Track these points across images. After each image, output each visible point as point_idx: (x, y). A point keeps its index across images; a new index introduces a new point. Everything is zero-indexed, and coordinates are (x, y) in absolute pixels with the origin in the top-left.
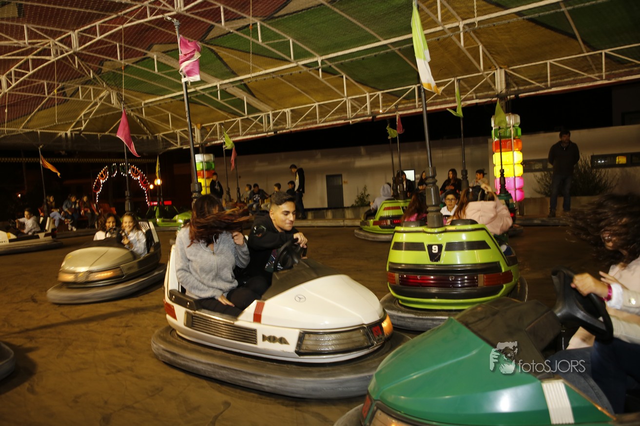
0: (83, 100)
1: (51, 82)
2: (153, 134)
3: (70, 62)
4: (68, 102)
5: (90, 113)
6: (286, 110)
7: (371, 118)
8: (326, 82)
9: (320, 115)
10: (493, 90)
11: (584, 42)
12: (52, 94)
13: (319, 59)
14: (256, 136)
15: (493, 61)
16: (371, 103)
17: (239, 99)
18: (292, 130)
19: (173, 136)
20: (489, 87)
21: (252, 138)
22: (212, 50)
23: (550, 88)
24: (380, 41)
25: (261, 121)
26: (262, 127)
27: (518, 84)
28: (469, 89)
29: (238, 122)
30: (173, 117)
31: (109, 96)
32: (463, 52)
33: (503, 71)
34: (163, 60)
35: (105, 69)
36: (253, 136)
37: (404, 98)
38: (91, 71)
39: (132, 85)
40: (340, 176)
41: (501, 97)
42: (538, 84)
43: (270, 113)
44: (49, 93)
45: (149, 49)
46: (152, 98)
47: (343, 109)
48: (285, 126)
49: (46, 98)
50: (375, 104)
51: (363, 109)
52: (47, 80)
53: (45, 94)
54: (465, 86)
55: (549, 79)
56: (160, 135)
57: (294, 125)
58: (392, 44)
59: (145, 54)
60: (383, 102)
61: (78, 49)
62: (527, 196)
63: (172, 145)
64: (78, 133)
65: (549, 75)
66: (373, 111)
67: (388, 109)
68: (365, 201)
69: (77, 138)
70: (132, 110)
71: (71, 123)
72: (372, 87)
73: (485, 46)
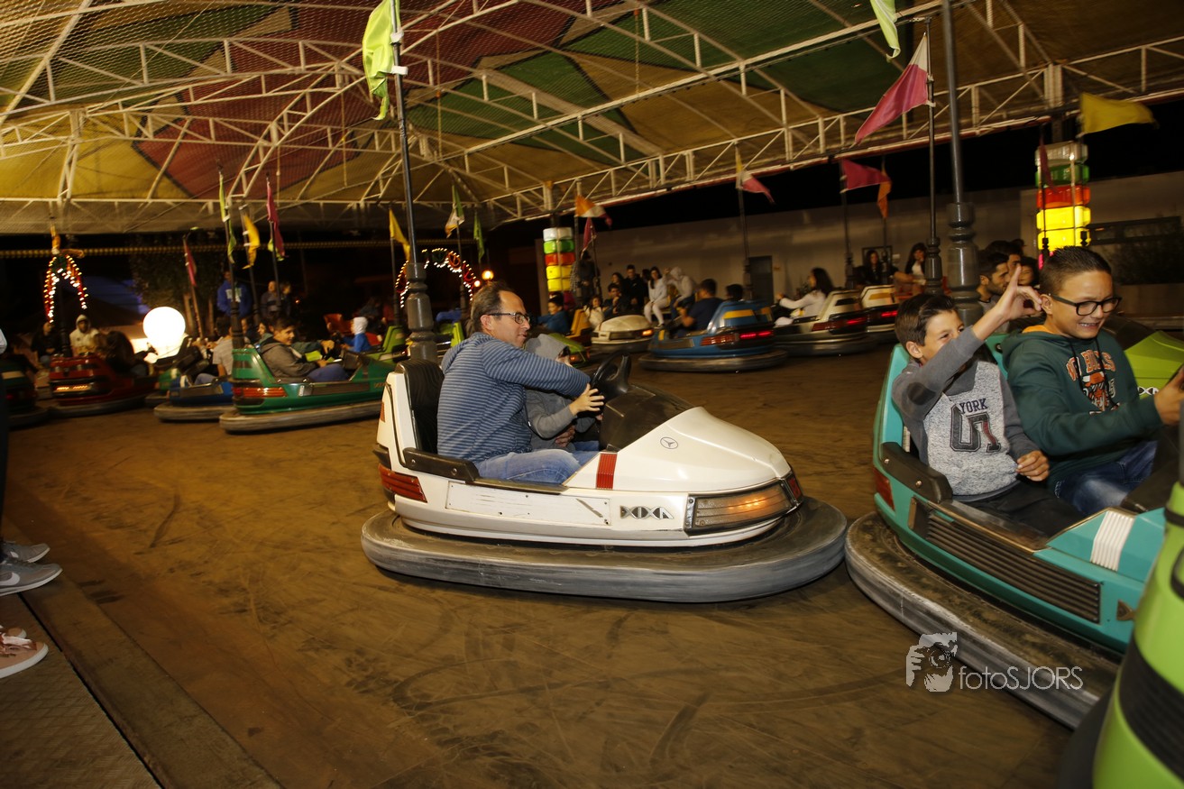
0: (383, 151)
1: (336, 127)
2: (480, 199)
3: (361, 95)
4: (360, 156)
5: (390, 172)
6: (685, 153)
7: (825, 159)
8: (753, 102)
10: (1041, 102)
12: (337, 145)
13: (741, 65)
14: (638, 196)
15: (1041, 50)
16: (827, 135)
17: (611, 137)
18: (697, 183)
19: (511, 202)
20: (1033, 96)
21: (632, 200)
23: (1146, 94)
24: (844, 27)
25: (646, 171)
26: (648, 181)
28: (996, 103)
29: (609, 176)
30: (510, 172)
31: (417, 144)
32: (990, 37)
33: (1058, 69)
34: (493, 82)
36: (634, 196)
40: (769, 258)
41: (1056, 113)
42: (1123, 89)
43: (661, 158)
44: (334, 144)
45: (474, 65)
46: (481, 143)
47: (779, 146)
48: (682, 179)
49: (330, 151)
50: (832, 135)
51: (813, 144)
52: (329, 125)
53: (327, 146)
54: (990, 97)
55: (1143, 78)
56: (491, 201)
57: (699, 176)
59: (468, 73)
60: (846, 133)
63: (509, 216)
64: (374, 202)
65: (1144, 70)
66: (828, 147)
69: (373, 210)
70: (450, 164)
71: (365, 188)
72: (827, 107)
73: (1028, 26)
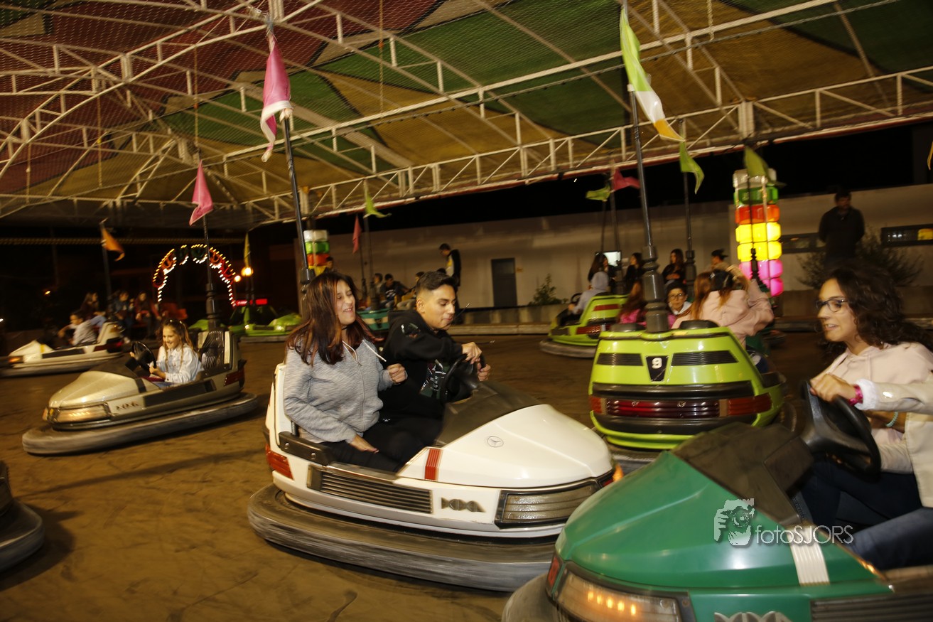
0: (139, 153)
1: (92, 128)
2: (239, 201)
3: (119, 99)
4: (118, 156)
5: (148, 173)
6: (432, 165)
7: (556, 175)
8: (490, 124)
9: (482, 171)
10: (736, 133)
11: (871, 62)
12: (93, 145)
13: (480, 91)
14: (389, 202)
15: (735, 90)
16: (557, 154)
17: (364, 149)
18: (442, 194)
19: (269, 205)
20: (729, 128)
22: (324, 79)
23: (821, 129)
24: (569, 63)
25: (396, 181)
26: (397, 191)
27: (772, 125)
28: (699, 131)
29: (362, 184)
30: (268, 178)
31: (176, 147)
32: (691, 78)
33: (750, 105)
34: (251, 94)
35: (171, 108)
36: (385, 203)
37: (605, 146)
38: (150, 112)
39: (209, 130)
40: (512, 260)
41: (748, 142)
42: (802, 124)
44: (90, 143)
45: (233, 78)
47: (516, 163)
48: (430, 188)
49: (85, 150)
50: (562, 155)
51: (545, 162)
52: (86, 125)
53: (82, 145)
54: (695, 127)
55: (818, 115)
56: (250, 203)
57: (445, 186)
58: (587, 66)
59: (228, 85)
60: (575, 152)
61: (131, 80)
62: (787, 288)
63: (267, 218)
64: (131, 201)
65: (818, 110)
66: (559, 165)
67: (583, 161)
68: (548, 297)
69: (130, 209)
70: (209, 168)
71: (122, 187)
72: (558, 131)
73: (724, 69)
